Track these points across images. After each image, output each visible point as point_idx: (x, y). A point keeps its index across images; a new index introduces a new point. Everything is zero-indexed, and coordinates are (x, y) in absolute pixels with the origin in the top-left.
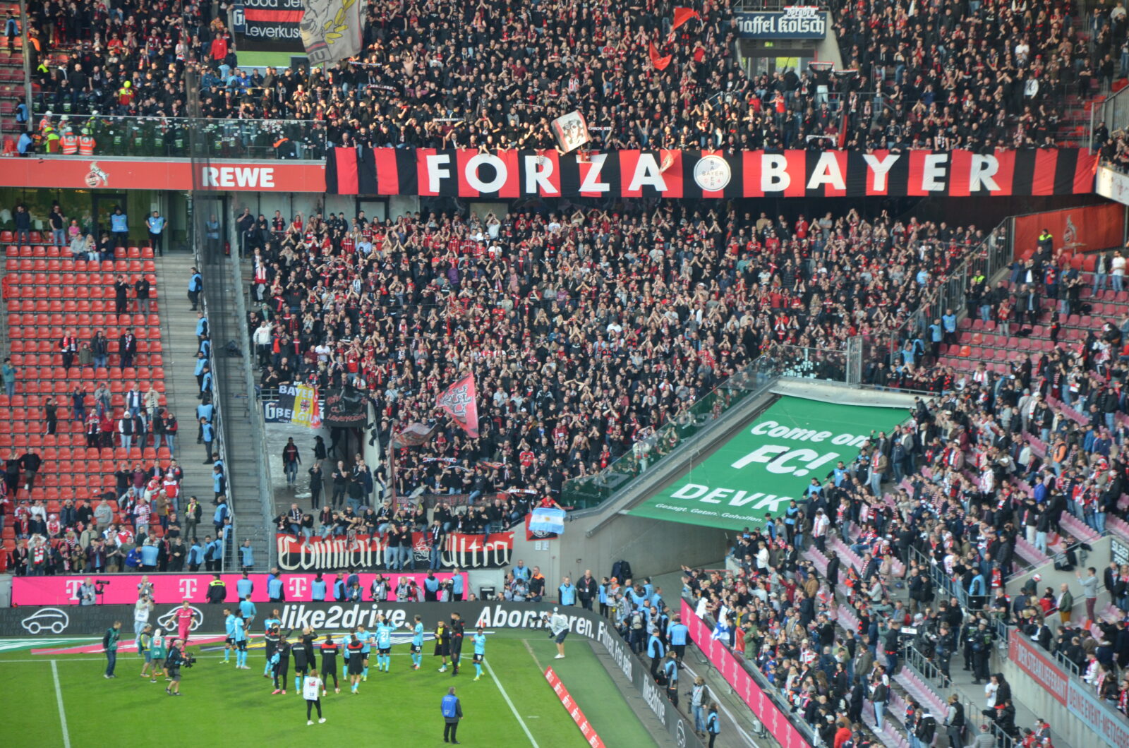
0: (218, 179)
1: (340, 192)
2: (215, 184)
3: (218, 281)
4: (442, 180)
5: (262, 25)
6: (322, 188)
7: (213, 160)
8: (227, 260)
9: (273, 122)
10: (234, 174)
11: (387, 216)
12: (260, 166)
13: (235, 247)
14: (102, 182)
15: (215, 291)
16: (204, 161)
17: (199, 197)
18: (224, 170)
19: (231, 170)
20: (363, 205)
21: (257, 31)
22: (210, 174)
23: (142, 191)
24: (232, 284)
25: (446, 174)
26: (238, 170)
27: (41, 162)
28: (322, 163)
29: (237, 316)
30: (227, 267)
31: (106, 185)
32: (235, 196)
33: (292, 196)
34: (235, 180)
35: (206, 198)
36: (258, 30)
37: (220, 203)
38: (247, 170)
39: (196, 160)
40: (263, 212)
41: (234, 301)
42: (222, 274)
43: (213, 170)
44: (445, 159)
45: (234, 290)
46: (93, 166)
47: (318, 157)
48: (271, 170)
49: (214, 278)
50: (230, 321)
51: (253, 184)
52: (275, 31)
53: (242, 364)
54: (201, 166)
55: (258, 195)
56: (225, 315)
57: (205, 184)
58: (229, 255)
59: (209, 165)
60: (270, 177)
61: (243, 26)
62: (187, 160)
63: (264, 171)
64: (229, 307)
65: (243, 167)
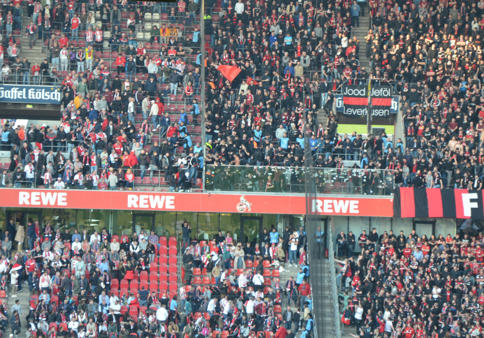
0: (322, 208)
1: (402, 217)
2: (320, 210)
3: (319, 274)
4: (473, 210)
5: (355, 107)
6: (390, 214)
7: (319, 195)
8: (326, 261)
9: (359, 170)
10: (332, 204)
11: (434, 233)
12: (350, 199)
13: (331, 252)
14: (247, 209)
15: (317, 281)
16: (313, 195)
17: (309, 219)
18: (326, 202)
19: (331, 201)
20: (418, 226)
21: (350, 111)
22: (317, 204)
23: (272, 215)
24: (329, 277)
25: (475, 205)
26: (335, 202)
27: (210, 195)
28: (391, 197)
29: (331, 299)
30: (326, 266)
31: (250, 210)
32: (332, 219)
33: (370, 219)
34: (333, 208)
35: (313, 219)
36: (352, 110)
37: (322, 224)
38: (341, 202)
39: (308, 195)
40: (351, 230)
41: (330, 288)
42: (322, 270)
43: (319, 201)
44: (475, 196)
45: (330, 281)
46: (242, 199)
47: (388, 193)
48: (357, 202)
49: (316, 272)
50: (327, 301)
51: (344, 211)
52: (362, 111)
53: (334, 331)
54: (311, 199)
55: (348, 218)
56: (323, 297)
57: (313, 210)
58: (327, 258)
59: (316, 198)
60: (357, 207)
61: (342, 108)
62: (303, 195)
63: (352, 202)
64: (327, 293)
65: (338, 200)
